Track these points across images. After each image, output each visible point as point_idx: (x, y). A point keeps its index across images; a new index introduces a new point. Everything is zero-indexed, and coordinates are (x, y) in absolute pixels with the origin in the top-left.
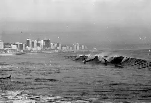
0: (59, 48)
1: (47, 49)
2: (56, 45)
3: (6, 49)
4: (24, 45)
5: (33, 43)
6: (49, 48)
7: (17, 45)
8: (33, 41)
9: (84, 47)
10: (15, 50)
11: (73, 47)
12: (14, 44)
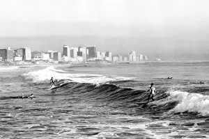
0: (107, 59)
1: (92, 59)
2: (104, 54)
3: (35, 59)
4: (60, 54)
5: (72, 51)
6: (94, 59)
7: (50, 53)
8: (72, 48)
9: (144, 57)
10: (47, 61)
11: (128, 57)
12: (46, 53)
